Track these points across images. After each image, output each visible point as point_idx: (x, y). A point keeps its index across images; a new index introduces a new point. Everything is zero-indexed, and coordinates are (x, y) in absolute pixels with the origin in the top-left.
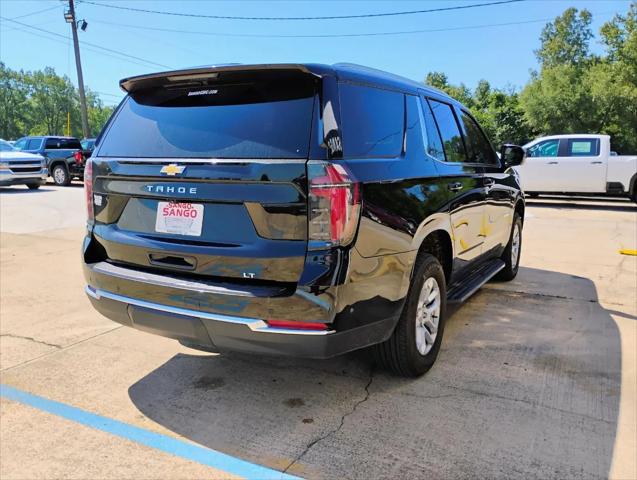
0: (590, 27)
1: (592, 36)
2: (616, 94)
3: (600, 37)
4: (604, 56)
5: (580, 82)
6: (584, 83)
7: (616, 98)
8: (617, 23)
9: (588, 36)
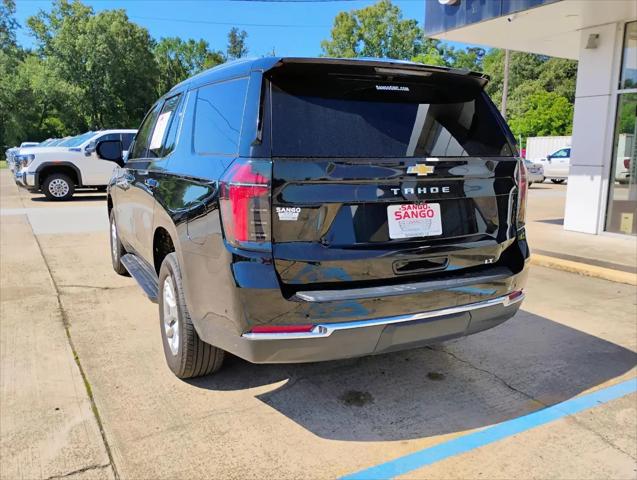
0: (14, 16)
1: (20, 27)
2: (56, 89)
3: (27, 29)
4: (35, 48)
5: (17, 73)
6: (21, 73)
7: (56, 92)
8: (42, 18)
9: (15, 26)
